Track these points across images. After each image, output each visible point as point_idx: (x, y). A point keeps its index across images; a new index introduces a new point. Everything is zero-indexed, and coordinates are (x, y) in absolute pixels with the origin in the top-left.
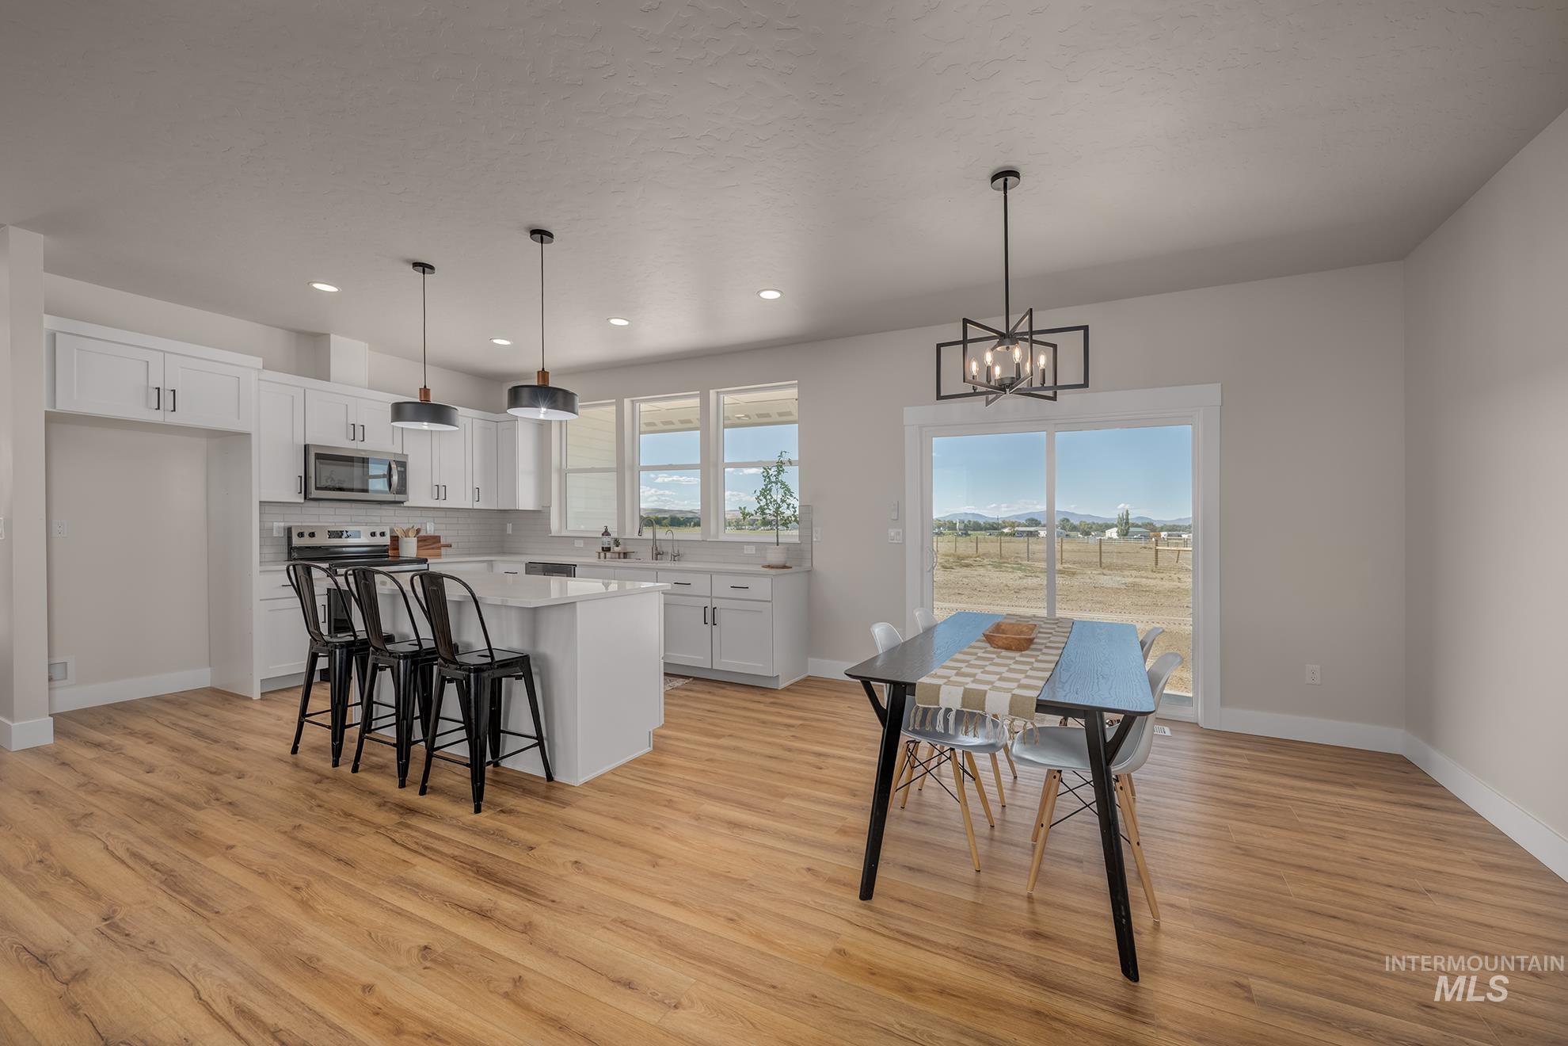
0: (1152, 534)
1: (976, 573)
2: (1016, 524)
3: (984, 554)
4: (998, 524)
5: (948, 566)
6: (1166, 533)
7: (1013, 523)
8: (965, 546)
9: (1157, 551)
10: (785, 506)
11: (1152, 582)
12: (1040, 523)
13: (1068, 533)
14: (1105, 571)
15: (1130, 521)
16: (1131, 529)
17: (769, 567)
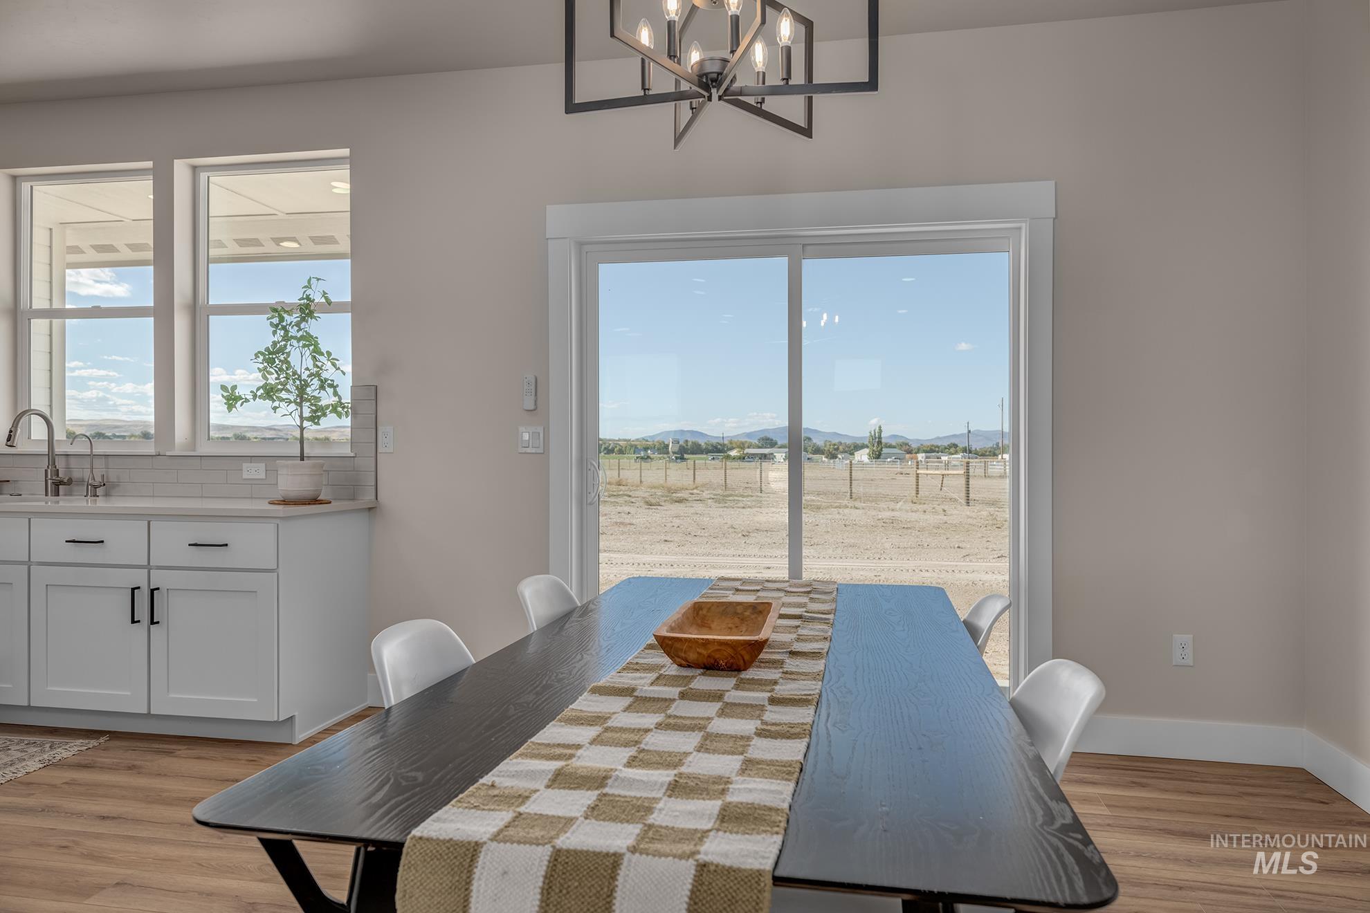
0: (908, 456)
1: (692, 510)
2: (746, 446)
3: (703, 485)
4: (724, 445)
5: (653, 501)
6: (924, 454)
7: (743, 443)
8: (678, 475)
9: (918, 474)
10: (316, 382)
11: (914, 516)
12: (776, 443)
13: (811, 456)
14: (858, 504)
15: (883, 441)
16: (885, 451)
17: (285, 502)
